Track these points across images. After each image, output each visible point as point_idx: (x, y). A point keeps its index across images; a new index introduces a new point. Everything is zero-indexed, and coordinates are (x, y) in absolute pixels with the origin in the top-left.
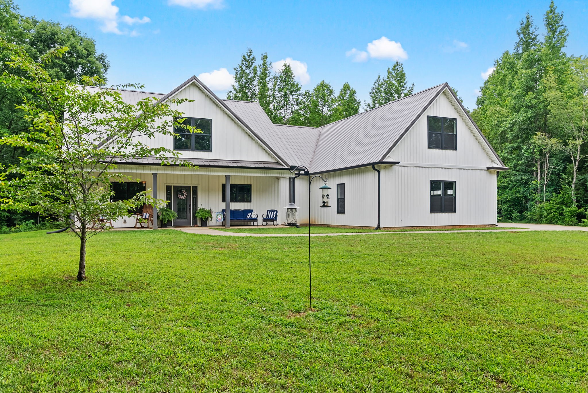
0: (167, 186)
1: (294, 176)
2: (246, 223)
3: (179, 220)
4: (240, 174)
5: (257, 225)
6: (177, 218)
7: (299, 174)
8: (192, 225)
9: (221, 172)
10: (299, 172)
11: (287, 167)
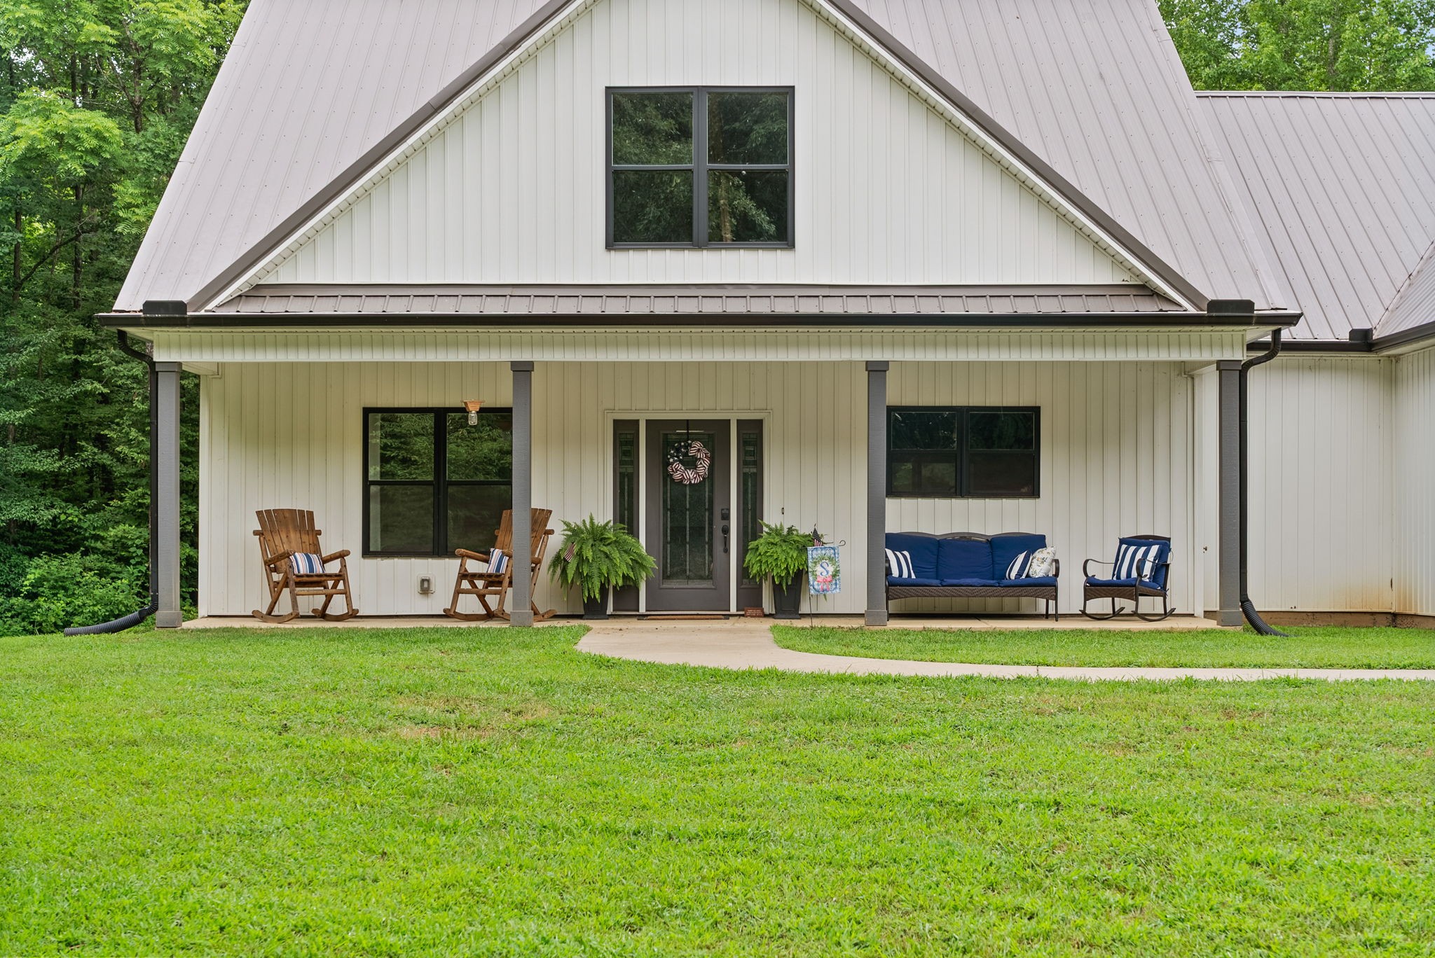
0: (616, 422)
1: (1241, 355)
2: (1009, 604)
3: (674, 584)
4: (941, 356)
5: (1057, 617)
6: (666, 577)
7: (1274, 348)
8: (733, 610)
9: (840, 345)
10: (1276, 334)
11: (1192, 310)
